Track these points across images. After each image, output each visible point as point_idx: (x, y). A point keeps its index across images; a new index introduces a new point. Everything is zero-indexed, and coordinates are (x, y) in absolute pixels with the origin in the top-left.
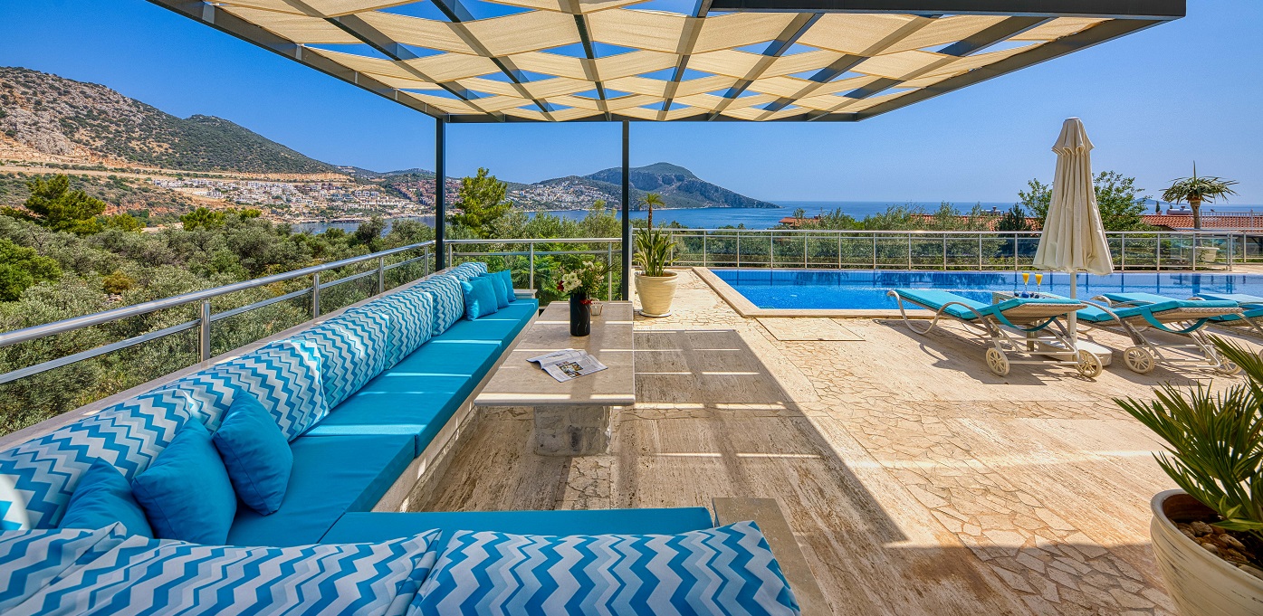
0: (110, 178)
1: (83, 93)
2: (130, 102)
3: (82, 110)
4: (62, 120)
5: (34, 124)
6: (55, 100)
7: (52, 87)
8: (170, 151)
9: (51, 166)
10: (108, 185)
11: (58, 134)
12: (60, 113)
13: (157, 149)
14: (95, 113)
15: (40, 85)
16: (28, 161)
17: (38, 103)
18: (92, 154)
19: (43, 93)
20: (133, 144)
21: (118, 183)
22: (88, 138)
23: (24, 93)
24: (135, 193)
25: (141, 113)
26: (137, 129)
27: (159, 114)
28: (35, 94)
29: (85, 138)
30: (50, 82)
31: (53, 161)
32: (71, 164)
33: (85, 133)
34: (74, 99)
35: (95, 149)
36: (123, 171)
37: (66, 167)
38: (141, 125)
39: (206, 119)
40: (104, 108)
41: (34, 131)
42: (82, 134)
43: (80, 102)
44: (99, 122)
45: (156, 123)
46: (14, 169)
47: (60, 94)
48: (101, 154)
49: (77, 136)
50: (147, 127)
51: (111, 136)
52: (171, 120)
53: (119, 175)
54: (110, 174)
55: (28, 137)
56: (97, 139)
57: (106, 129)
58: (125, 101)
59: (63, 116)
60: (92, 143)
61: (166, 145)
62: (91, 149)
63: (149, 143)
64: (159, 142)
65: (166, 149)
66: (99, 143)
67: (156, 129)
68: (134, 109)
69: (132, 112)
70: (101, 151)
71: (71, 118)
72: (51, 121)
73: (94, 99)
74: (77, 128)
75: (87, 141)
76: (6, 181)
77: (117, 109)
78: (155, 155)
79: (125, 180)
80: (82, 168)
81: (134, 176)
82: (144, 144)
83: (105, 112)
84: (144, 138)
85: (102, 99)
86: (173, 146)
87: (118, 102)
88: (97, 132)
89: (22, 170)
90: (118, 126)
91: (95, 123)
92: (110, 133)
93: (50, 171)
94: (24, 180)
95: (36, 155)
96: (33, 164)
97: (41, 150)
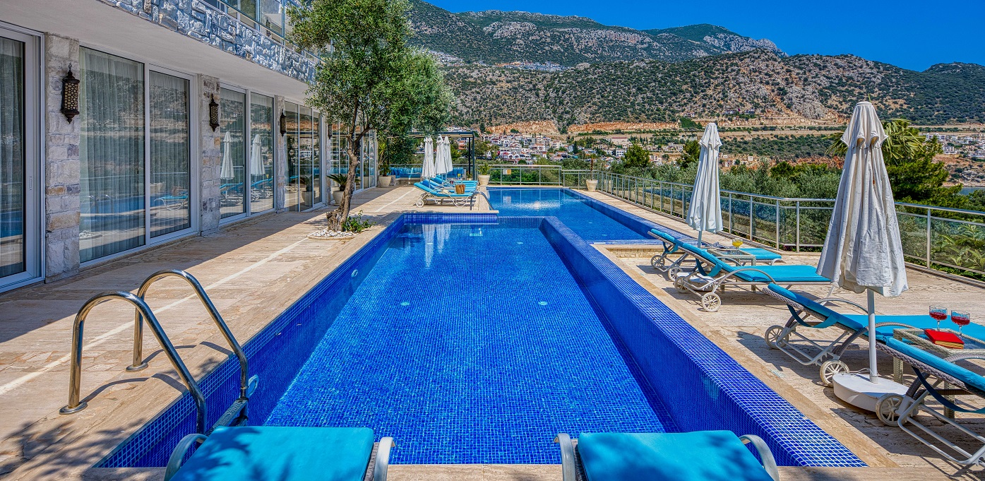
1: (836, 64)
2: (872, 64)
3: (835, 79)
4: (821, 90)
5: (802, 97)
6: (817, 75)
7: (815, 65)
8: (905, 107)
9: (811, 129)
11: (817, 103)
12: (820, 85)
13: (892, 106)
14: (844, 81)
15: (808, 65)
16: (797, 126)
17: (806, 80)
18: (839, 116)
19: (810, 71)
22: (837, 103)
23: (798, 74)
25: (881, 73)
26: (876, 89)
27: (897, 71)
28: (805, 73)
29: (835, 103)
30: (815, 61)
31: (813, 125)
32: (823, 126)
33: (835, 99)
34: (829, 71)
35: (842, 112)
37: (820, 129)
38: (879, 85)
39: (946, 67)
40: (851, 74)
41: (802, 102)
42: (834, 100)
43: (833, 74)
44: (846, 87)
45: (894, 80)
46: (789, 133)
47: (820, 69)
48: (846, 115)
49: (829, 102)
50: (884, 86)
51: (854, 99)
52: (909, 75)
55: (798, 108)
56: (843, 103)
57: (851, 92)
58: (868, 65)
59: (821, 87)
60: (840, 106)
61: (901, 101)
62: (838, 112)
63: (886, 101)
64: (895, 99)
65: (902, 105)
66: (845, 106)
67: (893, 86)
68: (875, 71)
69: (872, 73)
70: (846, 113)
71: (826, 88)
72: (814, 92)
73: (844, 68)
74: (830, 96)
75: (836, 105)
76: (784, 141)
77: (861, 74)
78: (890, 112)
80: (831, 129)
82: (881, 102)
83: (851, 78)
84: (882, 97)
85: (849, 66)
86: (909, 101)
87: (861, 67)
88: (844, 97)
89: (794, 133)
90: (861, 88)
91: (844, 89)
92: (854, 96)
93: (810, 132)
94: (794, 140)
95: (803, 120)
96: (800, 127)
97: (806, 117)
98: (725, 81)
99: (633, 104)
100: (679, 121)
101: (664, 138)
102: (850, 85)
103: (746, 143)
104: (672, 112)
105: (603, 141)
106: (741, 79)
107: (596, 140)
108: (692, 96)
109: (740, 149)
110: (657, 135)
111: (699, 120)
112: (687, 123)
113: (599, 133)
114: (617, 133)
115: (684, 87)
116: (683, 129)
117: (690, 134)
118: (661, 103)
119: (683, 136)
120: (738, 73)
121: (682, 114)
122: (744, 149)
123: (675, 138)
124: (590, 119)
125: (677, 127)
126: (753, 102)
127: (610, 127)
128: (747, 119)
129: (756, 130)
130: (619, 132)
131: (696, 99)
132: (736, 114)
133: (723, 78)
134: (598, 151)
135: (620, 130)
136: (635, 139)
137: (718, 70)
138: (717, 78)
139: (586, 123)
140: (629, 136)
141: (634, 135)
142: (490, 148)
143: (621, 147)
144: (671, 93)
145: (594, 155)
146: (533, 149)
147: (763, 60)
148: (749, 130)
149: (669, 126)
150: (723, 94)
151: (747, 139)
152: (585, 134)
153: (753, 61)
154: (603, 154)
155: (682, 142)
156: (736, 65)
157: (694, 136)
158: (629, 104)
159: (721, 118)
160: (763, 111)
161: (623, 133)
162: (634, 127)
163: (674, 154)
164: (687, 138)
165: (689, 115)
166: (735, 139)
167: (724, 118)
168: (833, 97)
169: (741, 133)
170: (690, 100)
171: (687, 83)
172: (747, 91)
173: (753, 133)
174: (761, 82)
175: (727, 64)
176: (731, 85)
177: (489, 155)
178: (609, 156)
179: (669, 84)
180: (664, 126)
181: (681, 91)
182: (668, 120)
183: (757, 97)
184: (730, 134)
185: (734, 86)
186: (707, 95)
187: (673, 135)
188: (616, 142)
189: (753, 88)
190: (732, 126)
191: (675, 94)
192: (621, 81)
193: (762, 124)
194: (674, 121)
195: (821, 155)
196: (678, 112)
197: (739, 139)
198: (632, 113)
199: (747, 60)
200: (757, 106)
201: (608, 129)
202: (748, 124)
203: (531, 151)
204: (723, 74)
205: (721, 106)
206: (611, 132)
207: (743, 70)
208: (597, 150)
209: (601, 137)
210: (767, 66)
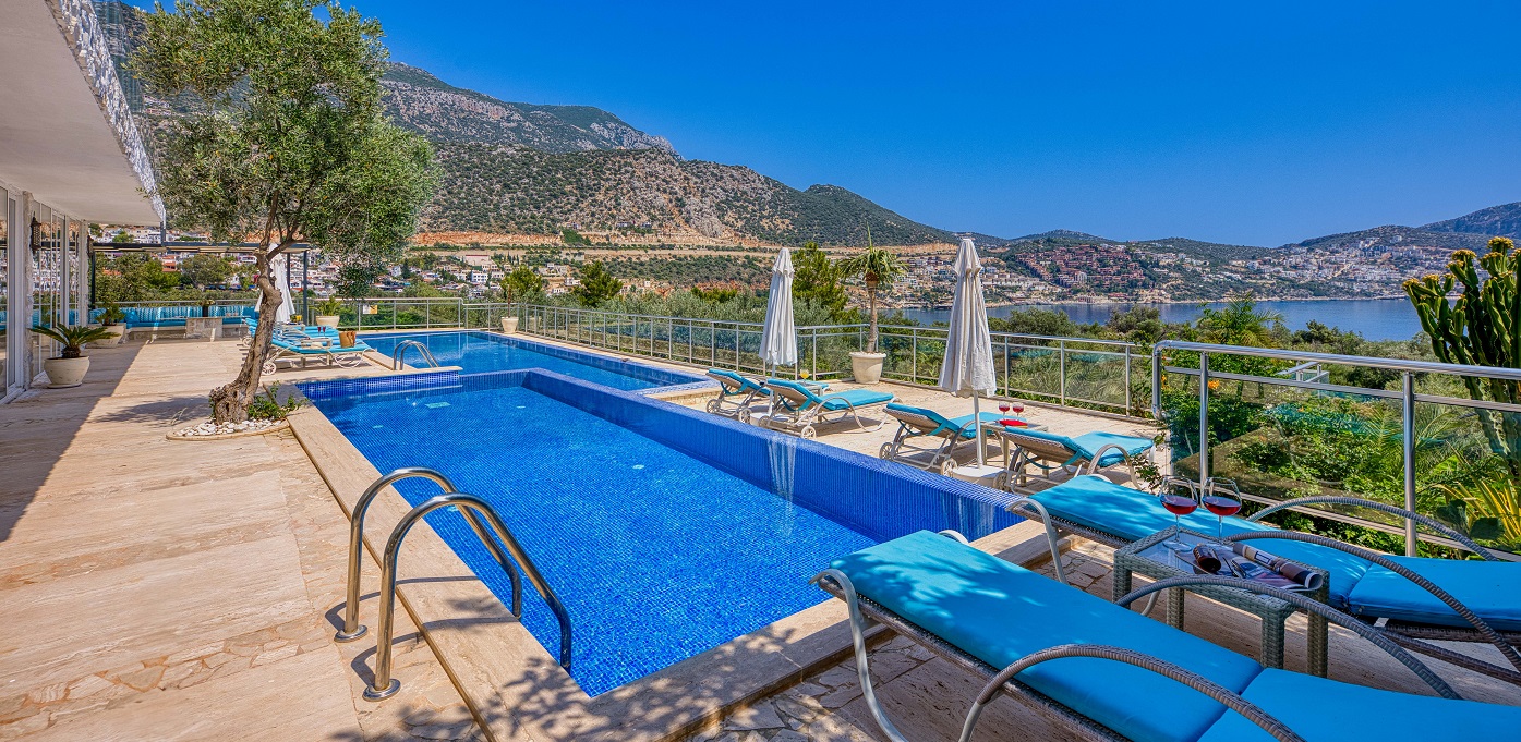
0: (747, 257)
1: (731, 176)
2: (763, 180)
3: (731, 193)
4: (718, 204)
5: (700, 211)
6: (714, 186)
7: (712, 174)
8: (791, 227)
9: (709, 248)
10: (744, 265)
11: (714, 218)
12: (717, 198)
13: (780, 226)
14: (739, 195)
15: (706, 174)
16: (696, 244)
17: (703, 191)
18: (735, 235)
19: (707, 181)
20: (764, 223)
21: (750, 262)
22: (733, 220)
23: (696, 183)
24: (762, 272)
25: (771, 189)
26: (767, 207)
27: (784, 188)
28: (702, 183)
29: (731, 220)
30: (712, 170)
31: (712, 244)
32: (721, 246)
34: (726, 183)
35: (737, 230)
36: (755, 250)
37: (717, 249)
38: (770, 202)
39: (822, 189)
40: (745, 188)
41: (700, 217)
42: (730, 216)
43: (729, 186)
44: (741, 203)
45: (782, 198)
46: (688, 252)
47: (717, 180)
48: (741, 234)
49: (726, 218)
50: (774, 204)
51: (748, 216)
52: (794, 194)
53: (752, 254)
54: (745, 253)
55: (696, 223)
56: (739, 220)
57: (745, 208)
58: (760, 180)
59: (718, 201)
60: (735, 224)
61: (787, 221)
62: (734, 230)
63: (775, 220)
64: (782, 218)
65: (788, 225)
66: (740, 224)
67: (781, 205)
68: (765, 187)
69: (764, 189)
70: (741, 231)
71: (723, 202)
72: (711, 206)
73: (739, 181)
74: (727, 211)
75: (732, 222)
76: (683, 263)
77: (754, 189)
78: (779, 232)
79: (755, 259)
80: (728, 250)
81: (762, 255)
82: (771, 222)
83: (745, 193)
84: (772, 216)
85: (744, 180)
86: (794, 221)
87: (754, 181)
88: (739, 213)
89: (692, 252)
90: (754, 205)
91: (738, 204)
92: (748, 213)
93: (708, 253)
94: (693, 262)
95: (701, 238)
96: (699, 247)
97: (704, 234)
98: (618, 184)
99: (497, 207)
100: (561, 234)
101: (541, 256)
102: (745, 201)
103: (642, 264)
104: (552, 220)
105: (451, 260)
106: (637, 184)
107: (440, 258)
108: (578, 200)
109: (635, 272)
110: (532, 252)
111: (587, 233)
112: (572, 237)
113: (445, 247)
114: (473, 248)
115: (568, 188)
116: (566, 245)
117: (576, 251)
118: (538, 208)
119: (567, 254)
120: (632, 176)
121: (565, 225)
122: (641, 272)
123: (556, 257)
124: (430, 225)
125: (558, 241)
126: (650, 214)
127: (461, 239)
128: (643, 235)
129: (653, 248)
130: (476, 246)
131: (583, 206)
132: (631, 227)
133: (615, 180)
134: (444, 274)
135: (477, 244)
136: (501, 256)
137: (609, 169)
138: (608, 179)
139: (422, 231)
140: (492, 253)
141: (499, 252)
142: (237, 270)
143: (479, 268)
144: (551, 195)
145: (437, 281)
146: (326, 271)
147: (660, 163)
148: (645, 248)
149: (548, 241)
150: (616, 201)
151: (643, 259)
152: (422, 249)
153: (649, 163)
154: (453, 278)
155: (566, 262)
156: (631, 165)
157: (580, 254)
158: (492, 207)
159: (613, 231)
160: (660, 226)
161: (482, 249)
162: (499, 240)
163: (555, 278)
164: (572, 257)
165: (575, 227)
166: (630, 259)
167: (616, 232)
168: (730, 213)
169: (636, 252)
170: (575, 206)
171: (570, 183)
172: (643, 199)
173: (650, 252)
174: (658, 190)
175: (619, 162)
176: (625, 191)
177: (234, 281)
178: (461, 281)
179: (547, 182)
180: (541, 240)
181: (563, 193)
182: (546, 232)
183: (654, 207)
184: (624, 252)
185: (629, 192)
186: (596, 201)
187: (553, 252)
188: (472, 261)
189: (649, 196)
190: (627, 243)
191: (555, 197)
192: (478, 172)
193: (659, 241)
194: (555, 233)
195: (719, 279)
196: (560, 221)
197: (634, 260)
198: (495, 219)
199: (643, 160)
200: (653, 219)
201: (460, 242)
202: (644, 241)
203: (324, 274)
204: (615, 175)
205: (613, 216)
206: (464, 246)
207: (638, 173)
208: (443, 272)
209: (448, 253)
210: (664, 170)
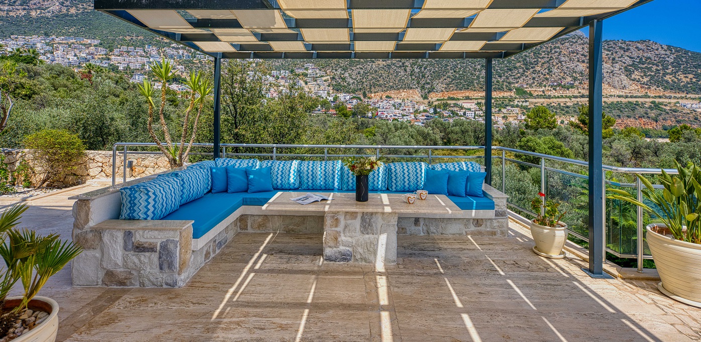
0: (652, 102)
1: (637, 48)
2: (665, 47)
3: (636, 59)
4: (626, 67)
5: (612, 72)
6: (622, 55)
7: (621, 48)
8: (694, 80)
9: (619, 96)
10: (650, 108)
11: (623, 77)
12: (625, 63)
13: (684, 80)
14: (644, 60)
15: (615, 48)
16: (608, 94)
17: (614, 59)
18: (641, 87)
19: (616, 53)
20: (668, 78)
21: (656, 106)
22: (639, 77)
23: (607, 55)
24: (668, 113)
25: (673, 54)
26: (670, 67)
27: (686, 52)
28: (612, 54)
29: (637, 77)
30: (620, 45)
31: (621, 94)
32: (629, 95)
33: (637, 74)
34: (632, 53)
35: (643, 84)
36: (660, 97)
37: (627, 97)
38: (672, 63)
40: (649, 55)
41: (611, 76)
42: (636, 75)
43: (635, 55)
44: (646, 65)
45: (684, 60)
47: (624, 51)
48: (647, 87)
49: (633, 76)
50: (677, 64)
51: (653, 74)
52: (696, 56)
53: (657, 100)
54: (651, 100)
55: (609, 80)
56: (644, 77)
57: (650, 69)
58: (662, 48)
59: (626, 65)
60: (641, 80)
61: (691, 76)
62: (641, 84)
63: (679, 76)
64: (685, 74)
65: (691, 79)
66: (645, 80)
67: (683, 64)
68: (668, 52)
69: (666, 55)
70: (646, 85)
71: (630, 66)
72: (620, 69)
73: (643, 51)
74: (633, 71)
75: (639, 79)
77: (657, 55)
78: (682, 84)
79: (661, 104)
80: (636, 97)
81: (667, 100)
82: (675, 77)
83: (649, 58)
84: (675, 73)
85: (648, 49)
86: (697, 76)
87: (657, 50)
88: (645, 72)
90: (658, 66)
91: (644, 66)
92: (653, 72)
93: (619, 100)
94: (606, 106)
95: (612, 90)
96: (611, 96)
97: (614, 87)
98: (550, 60)
99: (478, 77)
100: (514, 90)
101: (503, 103)
102: (649, 64)
103: (568, 107)
104: (509, 83)
105: (456, 105)
106: (563, 59)
107: (450, 104)
108: (524, 71)
109: (563, 112)
110: (498, 101)
111: (530, 89)
112: (521, 92)
113: (453, 99)
114: (466, 99)
115: (518, 65)
116: (517, 97)
117: (523, 100)
118: (500, 77)
119: (518, 102)
120: (560, 54)
121: (516, 85)
122: (567, 112)
123: (512, 103)
124: (446, 88)
125: (512, 94)
126: (573, 76)
127: (460, 95)
128: (568, 89)
129: (576, 97)
130: (468, 98)
131: (527, 74)
132: (559, 85)
133: (548, 58)
134: (453, 112)
135: (468, 97)
136: (480, 103)
137: (544, 52)
138: (543, 58)
139: (442, 91)
140: (476, 102)
141: (479, 101)
142: (371, 110)
143: (469, 109)
144: (508, 69)
145: (449, 115)
146: (403, 110)
147: (580, 44)
148: (570, 97)
149: (507, 94)
150: (549, 70)
151: (568, 104)
152: (442, 100)
153: (572, 45)
154: (457, 114)
155: (517, 106)
156: (558, 48)
157: (526, 101)
158: (475, 77)
159: (547, 88)
160: (580, 83)
161: (471, 99)
162: (480, 95)
163: (511, 115)
164: (521, 103)
165: (522, 86)
166: (559, 104)
167: (549, 88)
168: (636, 73)
169: (563, 100)
170: (522, 75)
171: (520, 62)
172: (567, 68)
173: (573, 99)
174: (578, 61)
175: (551, 47)
176: (554, 63)
177: (370, 115)
178: (461, 116)
179: (506, 62)
180: (502, 94)
181: (515, 68)
182: (505, 89)
183: (575, 72)
184: (555, 100)
185: (557, 64)
186: (536, 71)
187: (510, 101)
188: (466, 105)
189: (572, 65)
190: (556, 94)
191: (510, 70)
192: (469, 60)
193: (580, 93)
194: (510, 90)
195: (628, 117)
196: (513, 83)
197: (562, 104)
198: (478, 84)
199: (567, 44)
200: (575, 79)
201: (460, 96)
202: (569, 93)
203: (402, 112)
204: (548, 55)
205: (547, 79)
206: (462, 98)
207: (564, 52)
208: (452, 111)
209: (454, 102)
210: (583, 48)
